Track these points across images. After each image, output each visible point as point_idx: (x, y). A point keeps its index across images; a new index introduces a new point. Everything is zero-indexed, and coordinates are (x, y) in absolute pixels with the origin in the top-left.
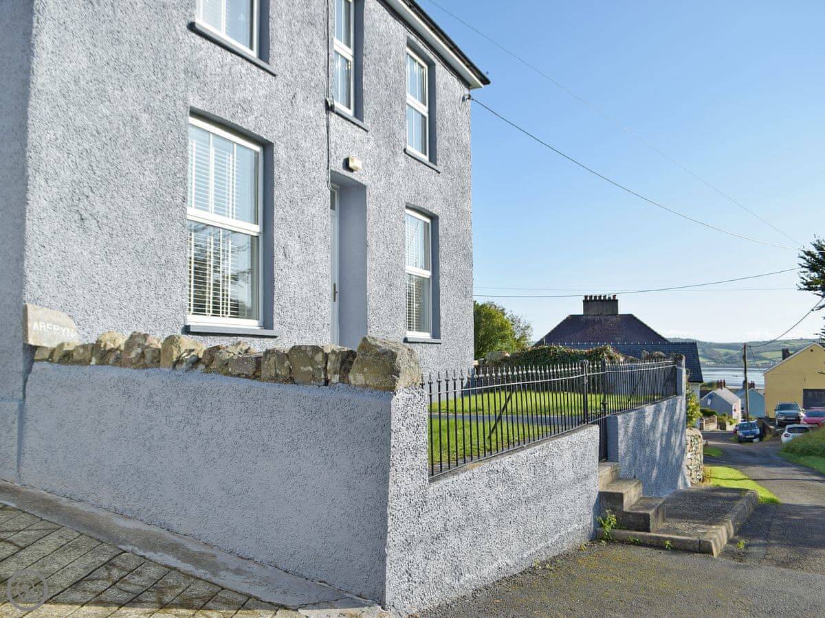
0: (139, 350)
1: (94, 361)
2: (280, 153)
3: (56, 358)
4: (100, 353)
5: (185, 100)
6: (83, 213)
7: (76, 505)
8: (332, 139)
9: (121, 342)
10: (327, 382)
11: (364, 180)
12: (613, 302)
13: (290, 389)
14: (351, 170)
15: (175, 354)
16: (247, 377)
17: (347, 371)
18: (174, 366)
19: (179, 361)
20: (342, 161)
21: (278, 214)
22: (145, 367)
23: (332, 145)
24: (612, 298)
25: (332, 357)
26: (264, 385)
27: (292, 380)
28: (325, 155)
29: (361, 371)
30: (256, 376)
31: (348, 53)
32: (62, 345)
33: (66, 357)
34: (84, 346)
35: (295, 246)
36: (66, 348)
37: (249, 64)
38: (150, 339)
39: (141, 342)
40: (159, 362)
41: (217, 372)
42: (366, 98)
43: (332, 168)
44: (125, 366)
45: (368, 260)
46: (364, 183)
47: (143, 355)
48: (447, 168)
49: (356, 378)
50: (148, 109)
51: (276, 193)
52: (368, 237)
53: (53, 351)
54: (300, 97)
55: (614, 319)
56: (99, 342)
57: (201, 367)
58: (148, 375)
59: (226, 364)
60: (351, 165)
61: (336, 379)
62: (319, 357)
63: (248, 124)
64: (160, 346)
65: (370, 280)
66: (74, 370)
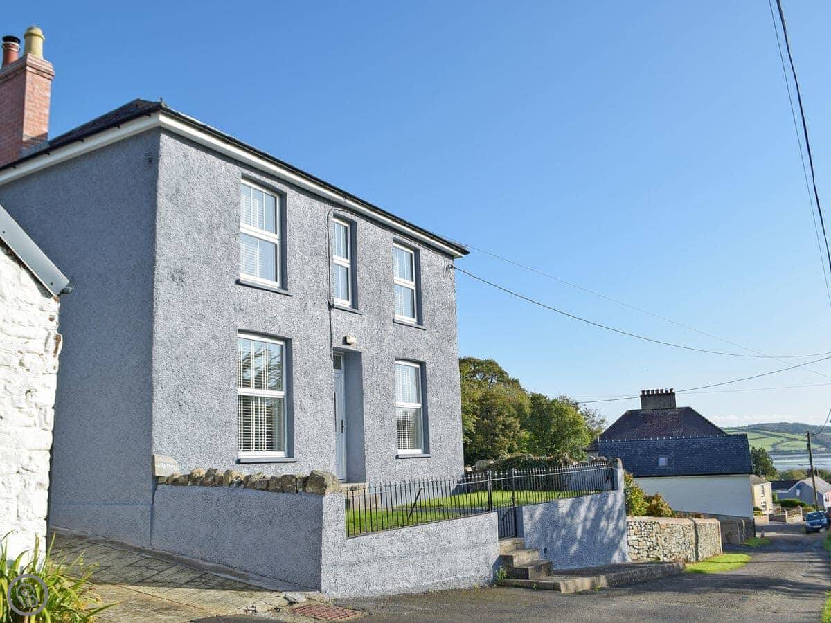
0: (212, 478)
1: (190, 483)
2: (296, 344)
3: (170, 482)
4: (192, 479)
5: (235, 326)
6: (181, 402)
7: (182, 557)
8: (334, 325)
9: (203, 473)
10: (297, 492)
11: (358, 349)
12: (670, 395)
13: (281, 495)
14: (349, 344)
15: (230, 480)
16: (263, 490)
17: (305, 486)
18: (229, 486)
19: (232, 483)
20: (341, 340)
21: (296, 383)
22: (215, 486)
23: (334, 330)
24: (669, 392)
25: (299, 480)
26: (270, 493)
27: (283, 491)
28: (329, 338)
29: (310, 486)
30: (267, 490)
31: (346, 263)
32: (173, 475)
33: (175, 482)
34: (184, 476)
35: (308, 402)
36: (175, 477)
37: (274, 294)
38: (218, 472)
39: (213, 473)
40: (222, 483)
41: (250, 488)
42: (360, 292)
43: (335, 345)
44: (206, 486)
45: (364, 403)
46: (360, 350)
47: (214, 480)
48: (432, 324)
49: (309, 489)
50: (214, 337)
51: (294, 370)
52: (364, 387)
53: (168, 478)
54: (310, 304)
55: (672, 412)
56: (192, 473)
57: (243, 485)
58: (217, 490)
59: (253, 484)
60: (348, 341)
61: (301, 490)
62: (294, 480)
63: (275, 332)
64: (222, 475)
65: (366, 417)
66: (179, 488)
